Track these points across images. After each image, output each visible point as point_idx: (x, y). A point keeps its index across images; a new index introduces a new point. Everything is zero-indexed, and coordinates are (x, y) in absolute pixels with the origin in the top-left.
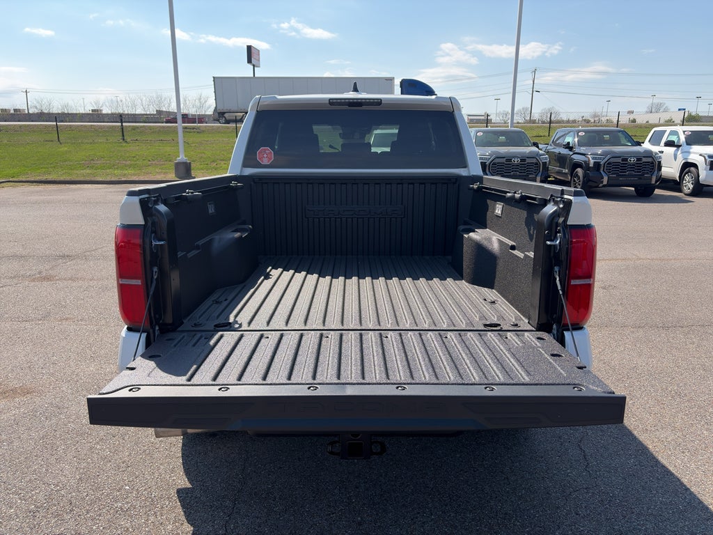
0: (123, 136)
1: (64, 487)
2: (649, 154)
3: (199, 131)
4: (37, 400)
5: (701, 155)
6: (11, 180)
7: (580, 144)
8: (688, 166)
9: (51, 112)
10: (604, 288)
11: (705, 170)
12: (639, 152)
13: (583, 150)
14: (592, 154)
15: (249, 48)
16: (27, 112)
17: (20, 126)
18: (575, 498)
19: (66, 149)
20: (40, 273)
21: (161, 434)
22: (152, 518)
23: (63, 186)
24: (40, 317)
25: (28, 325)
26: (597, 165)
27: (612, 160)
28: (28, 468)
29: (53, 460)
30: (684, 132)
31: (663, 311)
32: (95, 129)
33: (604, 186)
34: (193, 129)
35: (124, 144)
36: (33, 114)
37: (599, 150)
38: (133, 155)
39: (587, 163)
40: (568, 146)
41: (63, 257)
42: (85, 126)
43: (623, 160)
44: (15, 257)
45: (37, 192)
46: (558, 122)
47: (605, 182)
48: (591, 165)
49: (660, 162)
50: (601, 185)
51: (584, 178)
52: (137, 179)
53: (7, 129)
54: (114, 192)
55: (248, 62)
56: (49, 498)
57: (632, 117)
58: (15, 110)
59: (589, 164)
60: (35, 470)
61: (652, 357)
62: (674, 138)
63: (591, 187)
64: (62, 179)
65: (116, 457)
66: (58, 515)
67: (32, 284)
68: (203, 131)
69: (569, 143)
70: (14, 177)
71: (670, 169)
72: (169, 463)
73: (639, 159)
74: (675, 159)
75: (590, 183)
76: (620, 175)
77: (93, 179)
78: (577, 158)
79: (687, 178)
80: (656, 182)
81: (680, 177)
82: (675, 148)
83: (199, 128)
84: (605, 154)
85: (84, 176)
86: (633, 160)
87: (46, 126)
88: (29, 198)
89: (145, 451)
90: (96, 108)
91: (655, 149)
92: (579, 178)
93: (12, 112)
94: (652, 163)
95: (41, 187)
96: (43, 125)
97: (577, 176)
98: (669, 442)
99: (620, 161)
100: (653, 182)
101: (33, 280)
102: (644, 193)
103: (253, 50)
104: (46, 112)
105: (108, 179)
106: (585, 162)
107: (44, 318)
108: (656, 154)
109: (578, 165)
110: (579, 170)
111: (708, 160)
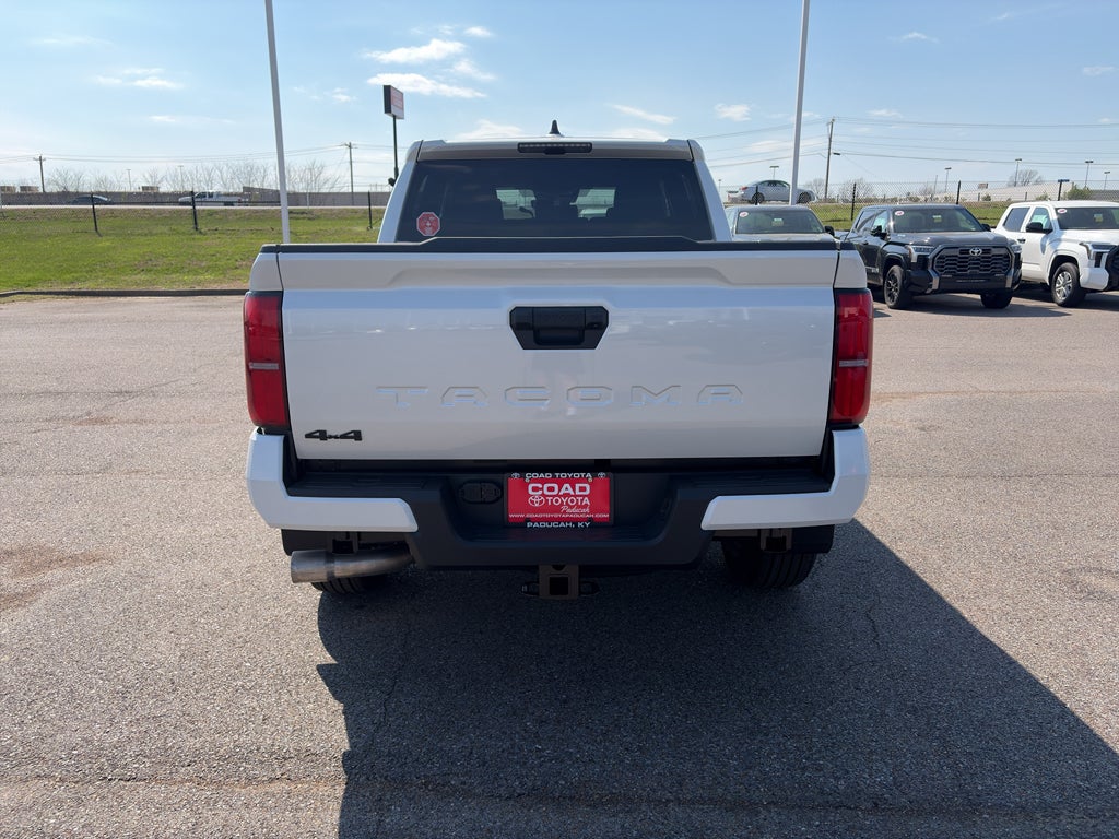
0: (196, 223)
1: (161, 665)
2: (1003, 243)
3: (311, 217)
4: (109, 568)
5: (1081, 244)
6: (25, 290)
7: (897, 229)
8: (1061, 261)
9: (80, 191)
10: (923, 429)
11: (1089, 266)
12: (987, 240)
13: (901, 237)
14: (914, 244)
15: (387, 90)
16: (41, 191)
17: (35, 211)
18: (856, 672)
19: (108, 244)
20: (89, 414)
21: (299, 577)
22: (286, 697)
23: (105, 300)
24: (97, 469)
25: (81, 479)
26: (923, 260)
27: (944, 253)
28: (107, 646)
29: (141, 636)
30: (1056, 209)
31: (1004, 457)
32: (151, 216)
33: (934, 292)
34: (303, 213)
35: (197, 236)
36: (51, 194)
37: (927, 238)
38: (212, 253)
39: (907, 257)
40: (878, 233)
41: (120, 393)
42: (135, 210)
43: (962, 252)
44: (47, 393)
45: (68, 308)
46: (869, 201)
47: (935, 284)
48: (914, 260)
49: (1019, 255)
50: (929, 291)
51: (903, 279)
52: (219, 289)
53: (14, 215)
54: (186, 307)
55: (386, 112)
56: (142, 676)
57: (984, 193)
58: (23, 188)
59: (910, 259)
60: (118, 648)
61: (981, 512)
62: (1041, 219)
63: (914, 294)
64: (103, 288)
65: (229, 632)
66: (156, 696)
67: (80, 428)
68: (318, 217)
69: (880, 227)
70: (29, 286)
71: (1035, 266)
72: (302, 639)
73: (986, 251)
74: (1043, 250)
75: (913, 288)
76: (959, 275)
77: (151, 289)
78: (891, 250)
79: (1061, 279)
80: (1013, 285)
81: (1050, 278)
82: (1043, 235)
83: (311, 212)
84: (934, 243)
85: (138, 285)
86: (977, 252)
87: (73, 210)
88: (57, 316)
89: (266, 625)
90: (151, 185)
91: (1011, 236)
92: (895, 281)
93: (18, 190)
94: (1007, 256)
95: (72, 301)
96: (69, 209)
97: (893, 277)
98: (993, 612)
99: (958, 254)
100: (1009, 285)
101: (80, 424)
102: (995, 303)
103: (393, 93)
104: (72, 190)
105: (175, 288)
106: (905, 256)
107: (104, 470)
108: (1013, 242)
109: (893, 260)
110: (896, 268)
111: (1093, 251)
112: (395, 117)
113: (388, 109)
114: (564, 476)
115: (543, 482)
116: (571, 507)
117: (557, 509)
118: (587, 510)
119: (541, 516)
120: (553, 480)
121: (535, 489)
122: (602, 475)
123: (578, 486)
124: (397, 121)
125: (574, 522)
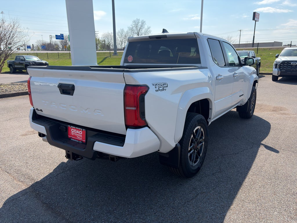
15: (254, 13)
112: (256, 21)
113: (254, 19)
114: (77, 128)
115: (74, 129)
116: (79, 137)
117: (76, 137)
118: (81, 138)
119: (74, 137)
120: (75, 129)
121: (73, 130)
122: (84, 130)
123: (80, 131)
124: (256, 22)
125: (79, 141)
